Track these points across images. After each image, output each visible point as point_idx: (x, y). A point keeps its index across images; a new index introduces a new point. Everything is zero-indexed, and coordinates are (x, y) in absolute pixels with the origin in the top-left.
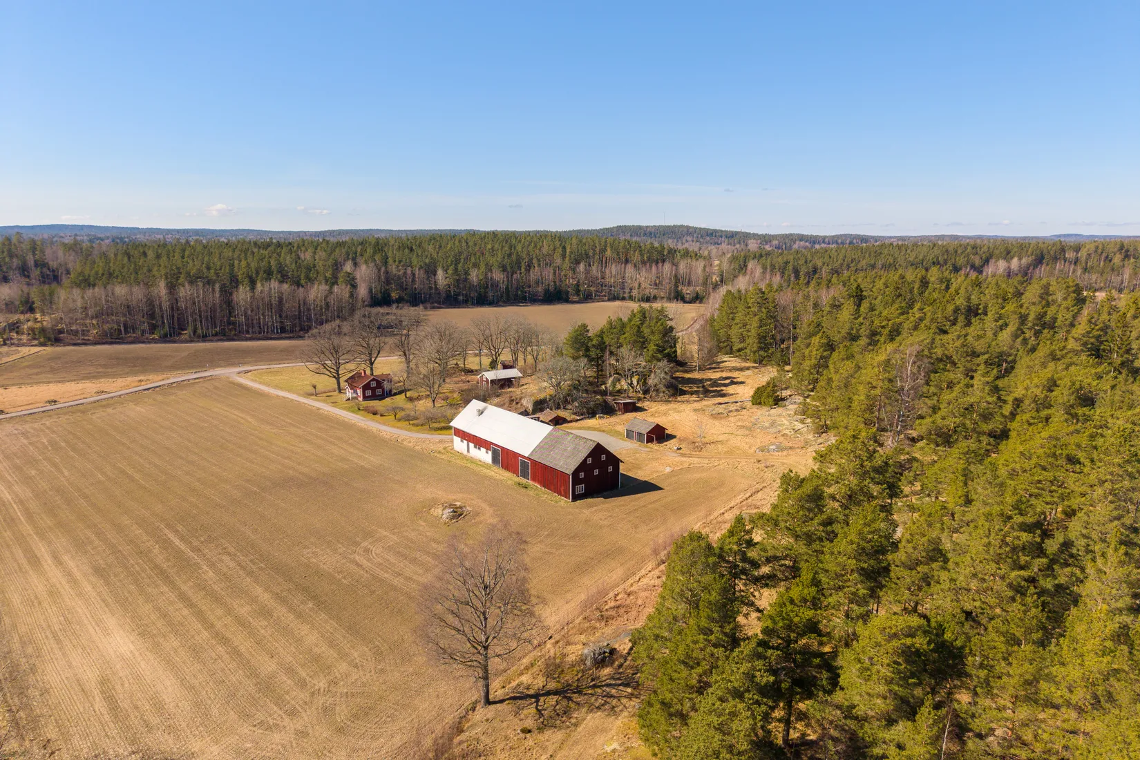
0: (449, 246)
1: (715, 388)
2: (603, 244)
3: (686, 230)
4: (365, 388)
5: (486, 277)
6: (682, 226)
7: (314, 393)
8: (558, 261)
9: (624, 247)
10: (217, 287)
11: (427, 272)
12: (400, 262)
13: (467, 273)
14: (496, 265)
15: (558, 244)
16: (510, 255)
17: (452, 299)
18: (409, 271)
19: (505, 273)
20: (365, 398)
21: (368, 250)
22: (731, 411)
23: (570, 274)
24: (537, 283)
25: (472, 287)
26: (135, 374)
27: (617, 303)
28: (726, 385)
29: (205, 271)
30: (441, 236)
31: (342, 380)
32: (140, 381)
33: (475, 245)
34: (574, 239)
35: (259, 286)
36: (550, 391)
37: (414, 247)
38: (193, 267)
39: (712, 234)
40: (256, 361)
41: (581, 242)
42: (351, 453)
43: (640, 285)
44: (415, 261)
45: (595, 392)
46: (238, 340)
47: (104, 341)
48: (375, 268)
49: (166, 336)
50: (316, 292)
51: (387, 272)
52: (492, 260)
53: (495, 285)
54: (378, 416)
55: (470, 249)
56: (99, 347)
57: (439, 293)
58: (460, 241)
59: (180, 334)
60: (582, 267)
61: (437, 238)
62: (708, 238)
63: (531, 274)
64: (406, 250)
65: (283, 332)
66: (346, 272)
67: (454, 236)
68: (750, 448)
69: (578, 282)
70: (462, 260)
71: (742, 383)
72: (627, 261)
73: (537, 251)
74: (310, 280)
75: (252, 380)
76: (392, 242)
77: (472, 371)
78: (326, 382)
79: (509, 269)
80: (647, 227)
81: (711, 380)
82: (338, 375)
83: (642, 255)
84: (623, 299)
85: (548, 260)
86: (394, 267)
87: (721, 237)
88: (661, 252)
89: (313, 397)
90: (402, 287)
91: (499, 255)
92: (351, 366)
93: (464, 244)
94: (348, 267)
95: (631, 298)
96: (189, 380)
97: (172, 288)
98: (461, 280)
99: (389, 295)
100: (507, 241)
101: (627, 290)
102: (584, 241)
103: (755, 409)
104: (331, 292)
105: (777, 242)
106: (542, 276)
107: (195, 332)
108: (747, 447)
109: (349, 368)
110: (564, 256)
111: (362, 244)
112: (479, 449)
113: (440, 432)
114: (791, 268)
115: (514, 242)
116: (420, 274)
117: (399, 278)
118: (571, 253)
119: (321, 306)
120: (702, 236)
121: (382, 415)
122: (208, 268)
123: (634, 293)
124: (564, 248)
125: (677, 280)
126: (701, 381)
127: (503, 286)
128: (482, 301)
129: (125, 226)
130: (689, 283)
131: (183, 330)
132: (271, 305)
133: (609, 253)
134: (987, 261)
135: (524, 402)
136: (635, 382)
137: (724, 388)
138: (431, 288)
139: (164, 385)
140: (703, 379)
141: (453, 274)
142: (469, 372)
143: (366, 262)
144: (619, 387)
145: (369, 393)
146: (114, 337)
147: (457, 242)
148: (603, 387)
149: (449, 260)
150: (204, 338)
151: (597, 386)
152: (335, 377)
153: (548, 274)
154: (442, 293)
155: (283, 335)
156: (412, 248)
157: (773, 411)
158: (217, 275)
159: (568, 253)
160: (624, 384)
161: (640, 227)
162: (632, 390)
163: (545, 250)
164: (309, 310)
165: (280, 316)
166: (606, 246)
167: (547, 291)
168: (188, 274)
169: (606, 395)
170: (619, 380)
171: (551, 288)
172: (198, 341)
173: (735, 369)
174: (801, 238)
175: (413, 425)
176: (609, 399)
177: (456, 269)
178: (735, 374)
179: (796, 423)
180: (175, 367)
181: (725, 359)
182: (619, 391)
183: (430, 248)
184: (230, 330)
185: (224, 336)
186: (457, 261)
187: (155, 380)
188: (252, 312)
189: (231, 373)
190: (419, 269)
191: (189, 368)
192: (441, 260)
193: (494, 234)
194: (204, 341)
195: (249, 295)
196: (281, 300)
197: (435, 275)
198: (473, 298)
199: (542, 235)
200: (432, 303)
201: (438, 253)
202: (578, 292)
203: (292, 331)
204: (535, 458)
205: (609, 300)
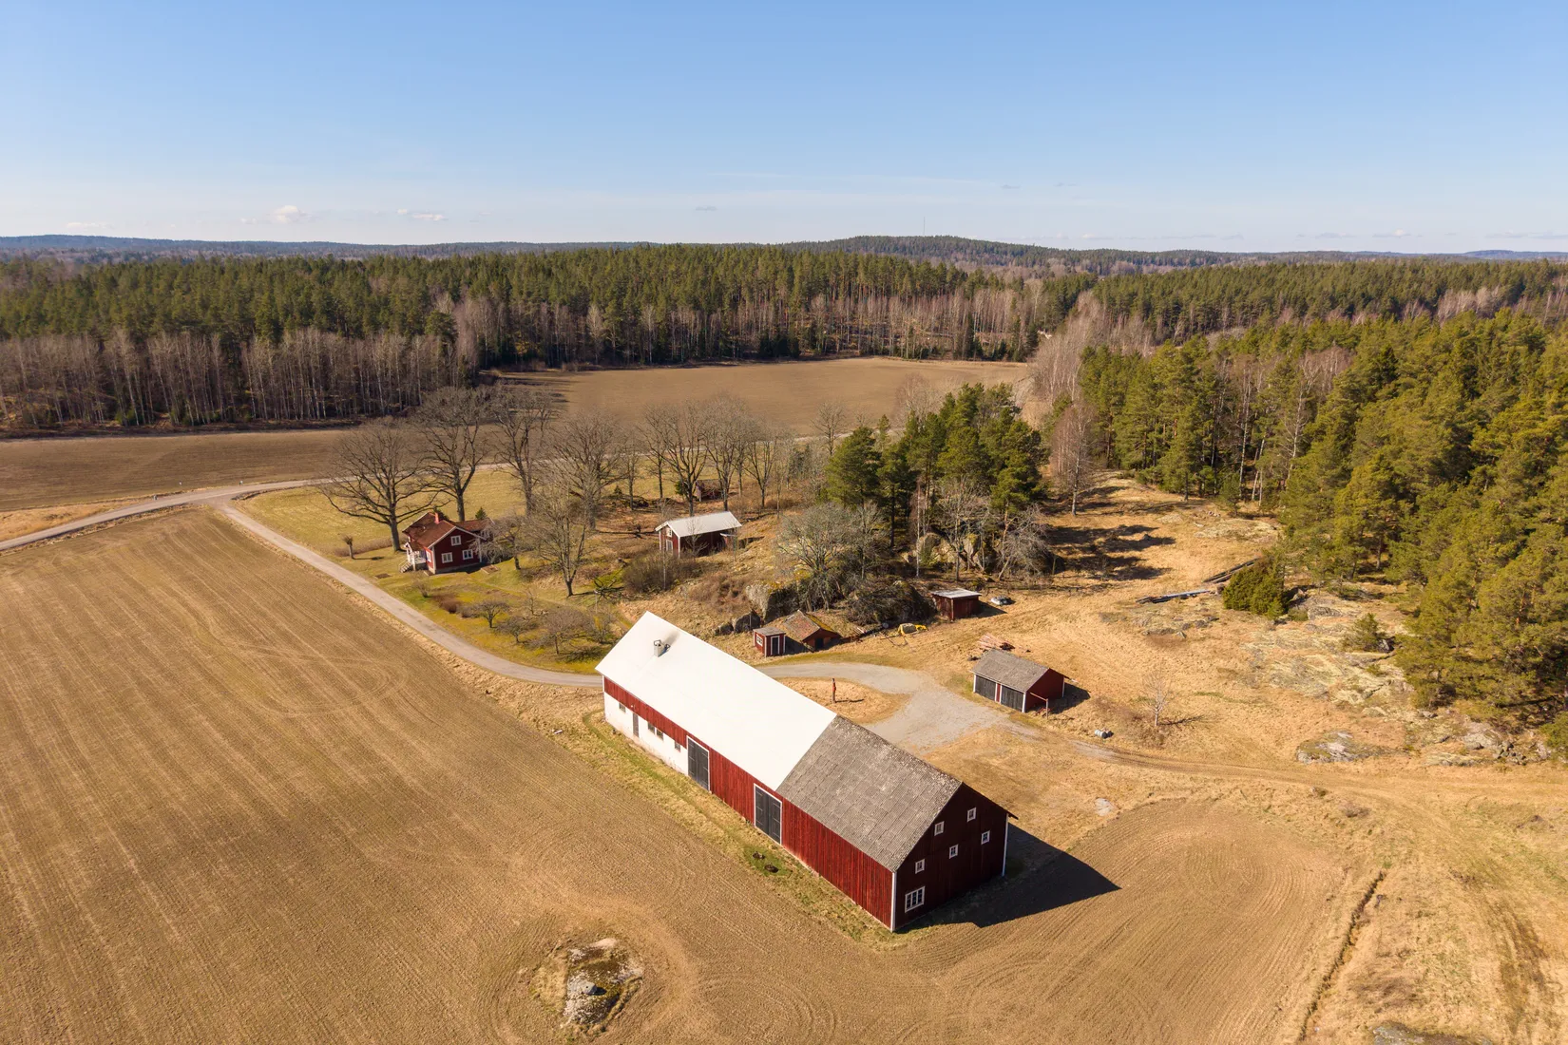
0: (609, 267)
1: (1118, 554)
2: (851, 264)
3: (954, 243)
4: (441, 548)
5: (668, 318)
6: (948, 238)
7: (349, 551)
8: (782, 291)
9: (885, 269)
10: (216, 338)
11: (573, 310)
12: (529, 294)
13: (637, 312)
14: (683, 300)
15: (781, 264)
16: (704, 283)
17: (614, 355)
18: (544, 310)
19: (698, 312)
20: (441, 567)
21: (480, 275)
22: (1187, 626)
23: (802, 312)
24: (749, 327)
25: (644, 334)
26: (51, 500)
27: (876, 360)
28: (1138, 546)
29: (199, 310)
30: (597, 252)
31: (401, 528)
32: (52, 517)
33: (650, 265)
34: (804, 257)
35: (287, 338)
36: (801, 571)
37: (554, 270)
38: (177, 305)
39: (992, 249)
40: (274, 473)
41: (816, 260)
42: (383, 730)
43: (912, 330)
44: (553, 292)
45: (891, 570)
46: (256, 430)
47: (27, 432)
48: (487, 306)
49: (132, 422)
50: (385, 348)
51: (507, 311)
52: (677, 291)
53: (682, 331)
54: (457, 616)
55: (642, 272)
56: (17, 444)
57: (592, 346)
58: (626, 260)
59: (157, 418)
60: (819, 301)
61: (590, 256)
62: (987, 256)
63: (740, 313)
64: (541, 275)
65: (332, 415)
66: (438, 313)
67: (617, 251)
68: (1278, 743)
69: (814, 325)
70: (629, 291)
71: (1169, 541)
72: (888, 293)
73: (748, 277)
74: (376, 326)
75: (255, 516)
76: (520, 261)
77: (646, 504)
78: (371, 531)
79: (704, 305)
80: (899, 238)
81: (1103, 532)
82: (394, 518)
83: (913, 283)
84: (885, 353)
85: (763, 291)
86: (520, 302)
87: (1006, 253)
88: (942, 279)
89: (348, 561)
90: (534, 336)
91: (688, 281)
92: (420, 499)
93: (632, 265)
94: (443, 304)
95: (897, 352)
96: (140, 515)
97: (139, 340)
98: (628, 323)
99: (513, 349)
100: (700, 261)
101: (891, 339)
102: (821, 259)
103: (1238, 621)
104: (409, 347)
105: (1088, 261)
106: (757, 316)
107: (182, 415)
108: (1268, 741)
109: (415, 503)
110: (790, 284)
111: (472, 264)
112: (660, 735)
113: (578, 665)
114: (1140, 303)
115: (711, 261)
116: (561, 314)
117: (528, 321)
118: (802, 278)
119: (394, 371)
120: (978, 253)
121: (465, 616)
122: (205, 306)
123: (902, 342)
124: (791, 270)
125: (971, 324)
126: (1085, 535)
127: (694, 333)
128: (662, 357)
129: (151, 238)
130: (989, 329)
131: (164, 411)
132: (309, 369)
133: (861, 278)
134: (1440, 292)
135: (750, 592)
136: (969, 547)
137: (1137, 554)
138: (579, 336)
139: (91, 526)
140: (1088, 531)
141: (614, 314)
142: (640, 505)
143: (474, 295)
144: (938, 558)
145: (448, 557)
146: (46, 426)
147: (621, 261)
148: (905, 556)
149: (609, 291)
150: (198, 426)
151: (893, 555)
152: (388, 522)
153: (767, 314)
154: (598, 345)
155: (332, 421)
156: (550, 270)
157: (1283, 631)
158: (216, 316)
159: (796, 280)
160: (947, 552)
161: (888, 239)
162: (963, 564)
163: (760, 274)
164: (374, 378)
165: (326, 389)
166: (856, 266)
167: (764, 342)
168: (167, 316)
169: (913, 575)
170: (937, 543)
171: (772, 336)
172: (187, 432)
173: (1141, 508)
174: (1122, 255)
175: (526, 644)
176: (921, 584)
177: (619, 305)
178: (1148, 520)
179: (1357, 671)
180: (130, 486)
181: (1113, 483)
182: (939, 567)
183: (579, 271)
184: (242, 412)
185: (231, 422)
186: (622, 292)
187: (83, 513)
188: (277, 381)
189: (219, 500)
190: (561, 306)
191: (151, 486)
192: (596, 290)
193: (680, 249)
194: (197, 432)
195: (271, 352)
196: (324, 360)
197: (585, 314)
198: (647, 352)
199: (755, 251)
200: (582, 361)
201: (591, 279)
202: (813, 342)
203: (346, 414)
204: (796, 799)
205: (863, 355)
